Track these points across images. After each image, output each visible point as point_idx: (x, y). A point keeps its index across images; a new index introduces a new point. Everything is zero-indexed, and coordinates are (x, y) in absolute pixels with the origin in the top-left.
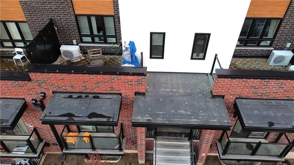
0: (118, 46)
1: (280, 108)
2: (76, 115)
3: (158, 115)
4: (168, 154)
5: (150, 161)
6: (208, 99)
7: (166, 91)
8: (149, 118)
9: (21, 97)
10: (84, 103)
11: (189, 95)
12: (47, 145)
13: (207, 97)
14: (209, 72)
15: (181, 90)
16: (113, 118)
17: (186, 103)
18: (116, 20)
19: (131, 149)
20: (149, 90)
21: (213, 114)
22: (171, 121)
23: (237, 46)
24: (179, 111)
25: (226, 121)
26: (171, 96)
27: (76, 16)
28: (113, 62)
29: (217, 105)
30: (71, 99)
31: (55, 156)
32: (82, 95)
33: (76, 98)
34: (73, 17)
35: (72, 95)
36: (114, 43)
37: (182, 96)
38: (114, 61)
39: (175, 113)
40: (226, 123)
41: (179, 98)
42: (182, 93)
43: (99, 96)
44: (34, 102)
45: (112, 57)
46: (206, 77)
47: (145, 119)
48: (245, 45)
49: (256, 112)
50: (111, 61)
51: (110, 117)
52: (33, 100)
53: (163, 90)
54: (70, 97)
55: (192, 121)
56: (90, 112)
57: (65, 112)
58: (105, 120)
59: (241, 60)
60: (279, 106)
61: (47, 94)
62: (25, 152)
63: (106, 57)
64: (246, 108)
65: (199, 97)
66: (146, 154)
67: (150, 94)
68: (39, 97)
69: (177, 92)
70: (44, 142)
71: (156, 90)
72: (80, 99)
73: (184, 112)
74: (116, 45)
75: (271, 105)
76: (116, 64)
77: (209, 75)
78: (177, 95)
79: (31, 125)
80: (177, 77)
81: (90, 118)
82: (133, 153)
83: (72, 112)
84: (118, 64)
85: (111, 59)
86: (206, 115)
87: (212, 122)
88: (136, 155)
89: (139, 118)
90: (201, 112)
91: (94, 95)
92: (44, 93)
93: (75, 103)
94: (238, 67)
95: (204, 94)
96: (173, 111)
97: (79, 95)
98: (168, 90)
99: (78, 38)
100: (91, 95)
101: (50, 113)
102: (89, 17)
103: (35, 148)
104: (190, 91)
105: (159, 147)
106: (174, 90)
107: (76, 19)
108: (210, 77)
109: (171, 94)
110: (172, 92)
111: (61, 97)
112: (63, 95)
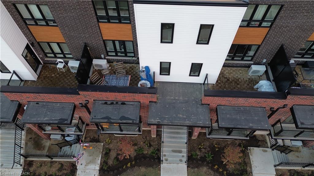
0: (136, 59)
1: (245, 113)
2: (112, 118)
3: (165, 118)
4: (172, 134)
5: (160, 135)
6: (199, 106)
7: (170, 99)
8: (159, 121)
9: (72, 102)
10: (116, 109)
11: (187, 102)
12: (87, 125)
13: (198, 104)
14: (203, 82)
15: (181, 98)
16: (136, 120)
17: (184, 109)
18: (135, 44)
19: (146, 128)
20: (159, 98)
21: (200, 117)
22: (173, 122)
23: (226, 60)
24: (178, 115)
25: (208, 123)
26: (174, 103)
27: (104, 41)
28: (132, 71)
29: (204, 110)
30: (107, 105)
31: (93, 131)
32: (114, 102)
33: (110, 104)
34: (102, 42)
35: (107, 102)
36: (133, 57)
37: (182, 103)
38: (133, 69)
39: (176, 117)
40: (207, 124)
41: (179, 105)
42: (181, 100)
43: (125, 102)
44: (81, 105)
45: (131, 65)
46: (200, 86)
47: (156, 121)
48: (233, 59)
49: (228, 116)
50: (131, 70)
51: (134, 120)
52: (80, 104)
53: (168, 97)
54: (106, 103)
55: (186, 123)
56: (121, 115)
57: (104, 116)
58: (131, 122)
59: (229, 69)
60: (245, 111)
61: (90, 101)
62: (74, 132)
63: (127, 65)
64: (223, 113)
65: (193, 103)
66: (157, 130)
67: (160, 102)
68: (84, 102)
69: (178, 100)
70: (85, 124)
71: (164, 98)
72: (113, 105)
73: (182, 116)
74: (134, 58)
75: (240, 111)
76: (135, 73)
77: (202, 84)
78: (178, 102)
79: (77, 115)
80: (179, 86)
81: (121, 120)
82: (147, 130)
83: (109, 115)
84: (136, 73)
85: (130, 67)
86: (195, 119)
87: (198, 123)
88: (150, 131)
89: (153, 120)
90: (193, 116)
91: (121, 102)
92: (88, 101)
93: (110, 107)
94: (225, 76)
95: (196, 101)
96: (174, 115)
97: (112, 102)
98: (172, 98)
99: (105, 53)
100: (120, 102)
101: (95, 116)
102: (114, 42)
103: (81, 128)
104: (187, 99)
105: (165, 129)
106: (176, 98)
107: (104, 43)
108: (203, 86)
109: (174, 101)
110: (175, 99)
111: (100, 104)
112: (100, 102)
